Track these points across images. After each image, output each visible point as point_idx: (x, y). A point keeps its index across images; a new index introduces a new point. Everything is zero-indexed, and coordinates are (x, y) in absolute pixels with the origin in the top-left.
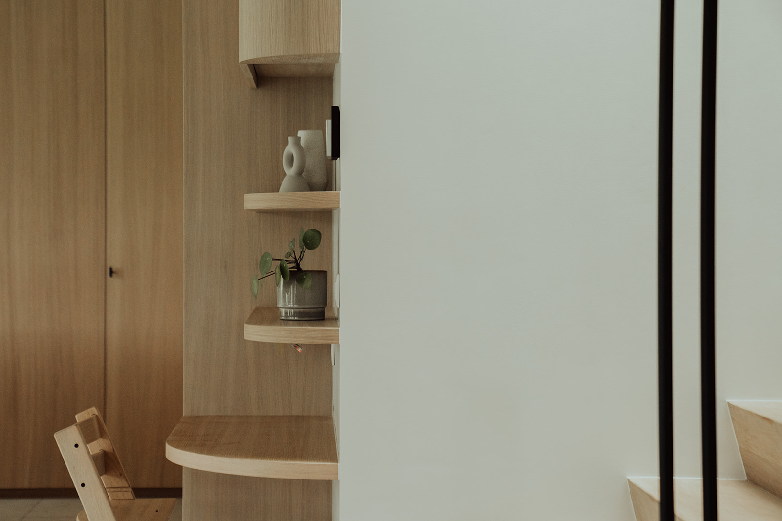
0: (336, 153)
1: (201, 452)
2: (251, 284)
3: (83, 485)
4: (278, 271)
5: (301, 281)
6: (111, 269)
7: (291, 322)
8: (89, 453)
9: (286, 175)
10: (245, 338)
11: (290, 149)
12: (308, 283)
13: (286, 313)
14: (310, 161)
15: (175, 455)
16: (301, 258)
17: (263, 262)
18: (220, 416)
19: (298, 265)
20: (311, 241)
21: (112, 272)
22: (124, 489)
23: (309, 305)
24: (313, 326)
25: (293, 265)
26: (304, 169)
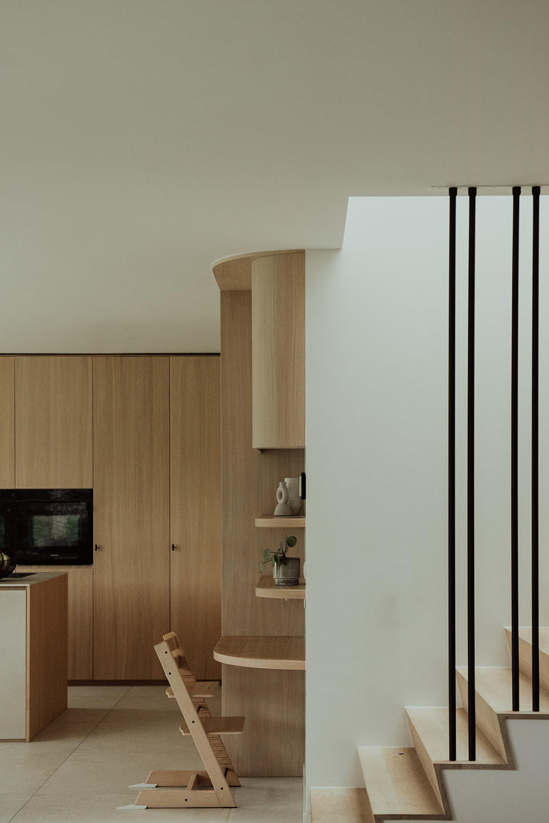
0: (304, 497)
1: (233, 656)
2: (260, 566)
3: (170, 673)
4: (273, 558)
5: (285, 564)
6: (173, 545)
7: (281, 586)
8: (173, 656)
9: (278, 503)
10: (257, 595)
11: (280, 489)
12: (290, 565)
13: (278, 581)
14: (291, 496)
15: (219, 657)
16: (286, 551)
17: (266, 553)
18: (242, 636)
19: (284, 555)
20: (291, 542)
21: (173, 547)
22: (190, 677)
23: (290, 577)
24: (292, 589)
25: (282, 555)
26: (288, 499)
